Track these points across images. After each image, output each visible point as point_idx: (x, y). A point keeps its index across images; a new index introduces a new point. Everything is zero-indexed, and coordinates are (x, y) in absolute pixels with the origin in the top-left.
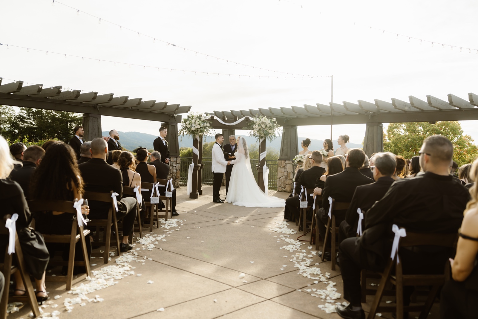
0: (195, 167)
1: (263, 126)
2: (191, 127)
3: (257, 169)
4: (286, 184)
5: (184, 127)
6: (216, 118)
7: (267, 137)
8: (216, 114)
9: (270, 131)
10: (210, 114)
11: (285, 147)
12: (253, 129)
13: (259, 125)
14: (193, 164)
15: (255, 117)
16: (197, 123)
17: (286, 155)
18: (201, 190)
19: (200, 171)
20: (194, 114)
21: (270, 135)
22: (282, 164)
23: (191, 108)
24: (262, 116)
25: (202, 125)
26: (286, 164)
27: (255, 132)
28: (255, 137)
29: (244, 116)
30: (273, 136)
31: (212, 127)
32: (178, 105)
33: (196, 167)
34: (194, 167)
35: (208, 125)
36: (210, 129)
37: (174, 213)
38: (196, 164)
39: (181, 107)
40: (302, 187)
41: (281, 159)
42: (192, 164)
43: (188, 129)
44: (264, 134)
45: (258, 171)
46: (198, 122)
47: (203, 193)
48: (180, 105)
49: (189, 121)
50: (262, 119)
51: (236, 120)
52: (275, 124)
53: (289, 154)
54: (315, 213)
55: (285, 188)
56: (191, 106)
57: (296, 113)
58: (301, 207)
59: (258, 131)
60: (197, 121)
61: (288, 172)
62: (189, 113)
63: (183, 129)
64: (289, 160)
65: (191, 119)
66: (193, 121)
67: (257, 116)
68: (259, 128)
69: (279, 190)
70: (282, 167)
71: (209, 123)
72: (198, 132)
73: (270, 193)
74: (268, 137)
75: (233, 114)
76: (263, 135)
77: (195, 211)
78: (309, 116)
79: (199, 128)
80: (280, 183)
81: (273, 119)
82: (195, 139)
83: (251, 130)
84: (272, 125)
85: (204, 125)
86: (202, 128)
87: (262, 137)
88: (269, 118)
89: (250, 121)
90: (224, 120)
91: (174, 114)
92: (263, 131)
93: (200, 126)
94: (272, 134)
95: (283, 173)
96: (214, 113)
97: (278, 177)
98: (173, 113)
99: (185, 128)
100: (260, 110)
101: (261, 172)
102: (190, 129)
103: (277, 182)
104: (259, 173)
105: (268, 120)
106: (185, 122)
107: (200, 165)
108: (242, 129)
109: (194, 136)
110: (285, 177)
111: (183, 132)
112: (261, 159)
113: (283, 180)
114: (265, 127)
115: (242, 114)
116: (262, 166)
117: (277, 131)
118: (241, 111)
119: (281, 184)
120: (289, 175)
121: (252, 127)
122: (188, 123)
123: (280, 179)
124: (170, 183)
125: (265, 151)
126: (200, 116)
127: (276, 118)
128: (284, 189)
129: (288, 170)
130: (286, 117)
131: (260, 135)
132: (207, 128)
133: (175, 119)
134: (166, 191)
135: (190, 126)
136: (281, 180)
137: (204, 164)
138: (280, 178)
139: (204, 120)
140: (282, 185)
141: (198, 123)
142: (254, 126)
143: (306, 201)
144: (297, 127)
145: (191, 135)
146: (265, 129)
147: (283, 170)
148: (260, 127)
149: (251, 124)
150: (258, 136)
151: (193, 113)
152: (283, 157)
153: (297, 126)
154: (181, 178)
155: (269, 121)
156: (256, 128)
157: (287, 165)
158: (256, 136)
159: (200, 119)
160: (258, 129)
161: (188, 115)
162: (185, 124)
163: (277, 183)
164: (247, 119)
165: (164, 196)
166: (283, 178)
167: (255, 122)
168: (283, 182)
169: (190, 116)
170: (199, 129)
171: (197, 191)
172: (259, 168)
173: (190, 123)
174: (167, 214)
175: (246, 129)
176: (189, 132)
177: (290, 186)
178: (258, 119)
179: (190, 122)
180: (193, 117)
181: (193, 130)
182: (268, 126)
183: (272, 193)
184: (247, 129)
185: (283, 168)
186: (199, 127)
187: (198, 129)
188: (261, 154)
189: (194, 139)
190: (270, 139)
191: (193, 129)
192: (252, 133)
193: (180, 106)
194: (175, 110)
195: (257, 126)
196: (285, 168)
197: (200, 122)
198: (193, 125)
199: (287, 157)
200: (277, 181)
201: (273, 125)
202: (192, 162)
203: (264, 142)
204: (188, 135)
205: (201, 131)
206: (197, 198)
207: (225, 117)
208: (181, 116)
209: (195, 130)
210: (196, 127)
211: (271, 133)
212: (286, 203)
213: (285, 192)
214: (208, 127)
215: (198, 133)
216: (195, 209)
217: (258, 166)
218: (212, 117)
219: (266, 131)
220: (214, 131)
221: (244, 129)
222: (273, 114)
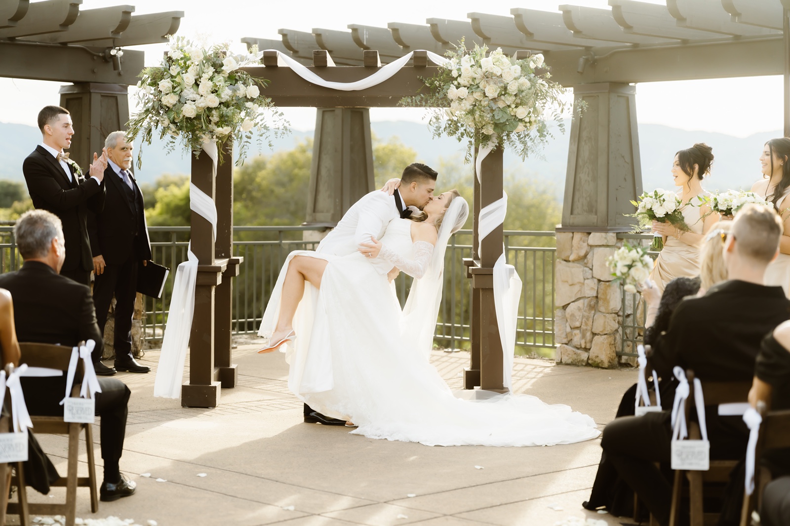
0: (200, 272)
1: (492, 91)
2: (179, 101)
3: (469, 276)
4: (594, 334)
5: (150, 105)
6: (284, 61)
7: (508, 135)
8: (290, 43)
9: (521, 112)
10: (263, 44)
11: (583, 176)
12: (446, 102)
13: (472, 87)
14: (192, 264)
15: (453, 49)
16: (206, 85)
17: (592, 209)
18: (233, 366)
19: (223, 291)
20: (193, 49)
21: (520, 127)
22: (572, 246)
23: (182, 19)
24: (485, 48)
25: (226, 93)
26: (591, 247)
27: (455, 119)
28: (455, 137)
29: (407, 49)
30: (533, 132)
31: (269, 100)
32: (126, 12)
33: (205, 274)
34: (198, 272)
35: (253, 91)
36: (261, 110)
37: (112, 487)
38: (204, 260)
39: (138, 18)
40: (678, 371)
41: (568, 227)
42: (187, 260)
43: (166, 112)
44: (497, 125)
45: (471, 285)
46: (211, 79)
47: (239, 379)
48: (133, 8)
49: (172, 76)
50: (483, 61)
51: (372, 68)
52: (540, 81)
53: (602, 207)
54: (753, 507)
55: (587, 350)
56: (182, 14)
57: (628, 27)
58: (676, 464)
59: (471, 112)
60: (206, 76)
61: (599, 281)
62: (171, 46)
63: (147, 111)
64: (603, 229)
65: (179, 69)
66: (189, 78)
67: (463, 48)
68: (471, 100)
69: (565, 359)
70: (573, 261)
71: (256, 84)
72: (210, 121)
73: (523, 373)
74: (513, 136)
75: (358, 42)
76: (489, 130)
77: (203, 475)
78: (685, 41)
79: (216, 104)
80: (568, 329)
81: (535, 57)
82: (197, 153)
83: (438, 106)
84: (528, 84)
85: (234, 91)
86: (226, 104)
87: (486, 138)
88: (515, 55)
89: (435, 70)
90: (320, 67)
91: (111, 48)
92: (492, 110)
93: (219, 96)
94: (530, 122)
95: (576, 288)
96: (280, 38)
97: (559, 302)
98: (109, 43)
99: (153, 108)
100: (476, 19)
101: (484, 289)
102: (177, 113)
103: (553, 325)
104: (476, 291)
105: (513, 64)
106: (154, 84)
107: (222, 263)
108: (401, 106)
109: (195, 140)
110: (586, 301)
111: (145, 124)
112: (483, 234)
113: (578, 315)
114: (500, 95)
115: (399, 41)
116: (489, 263)
117: (550, 112)
118: (395, 30)
119: (571, 333)
120: (605, 293)
121: (440, 95)
122: (165, 84)
123: (568, 309)
124: (81, 362)
125: (501, 196)
126: (217, 55)
127: (546, 53)
128: (584, 356)
129: (598, 273)
130: (588, 49)
131: (477, 131)
132: (249, 104)
133: (115, 67)
134: (63, 396)
135: (176, 98)
136: (573, 315)
137: (241, 259)
138: (565, 307)
139: (237, 72)
140: (577, 339)
141: (210, 83)
142: (453, 92)
143: (701, 438)
144: (634, 88)
145: (181, 139)
146: (501, 105)
147: (577, 272)
148: (477, 95)
149: (437, 83)
150: (468, 135)
151: (188, 42)
152: (578, 219)
153: (636, 82)
154: (149, 316)
155: (517, 69)
156: (460, 99)
157: (596, 250)
158: (462, 135)
159: (218, 67)
160: (467, 105)
161: (166, 53)
162: (153, 92)
163: (553, 330)
164: (420, 64)
165: (56, 419)
166: (579, 309)
167: (455, 74)
168: (577, 324)
169: (176, 55)
170: (216, 108)
171: (214, 372)
172: (478, 274)
173: (174, 88)
174: (71, 495)
175: (417, 106)
176: (173, 122)
177: (611, 339)
178: (466, 62)
179: (177, 80)
180: (186, 59)
181: (188, 115)
182: (513, 88)
183: (532, 375)
184: (421, 106)
185: (576, 264)
186: (213, 101)
187: (209, 109)
188: (483, 212)
189: (193, 156)
190: (520, 146)
191: (189, 110)
192: (444, 120)
193: (133, 14)
194: (117, 32)
195: (463, 92)
196: (586, 265)
197: (220, 79)
198: (189, 93)
199: (593, 219)
200: (553, 321)
201: (533, 84)
202: (190, 254)
203: (496, 156)
204: (168, 137)
205: (224, 120)
206: (213, 405)
207: (326, 57)
208: (140, 56)
209: (198, 117)
210: (203, 103)
211: (527, 120)
212: (602, 445)
213: (588, 365)
214: (252, 100)
215: (212, 126)
216: (204, 462)
217: (472, 264)
218: (270, 59)
219: (503, 110)
220: (282, 114)
221: (408, 105)
222: (529, 34)
